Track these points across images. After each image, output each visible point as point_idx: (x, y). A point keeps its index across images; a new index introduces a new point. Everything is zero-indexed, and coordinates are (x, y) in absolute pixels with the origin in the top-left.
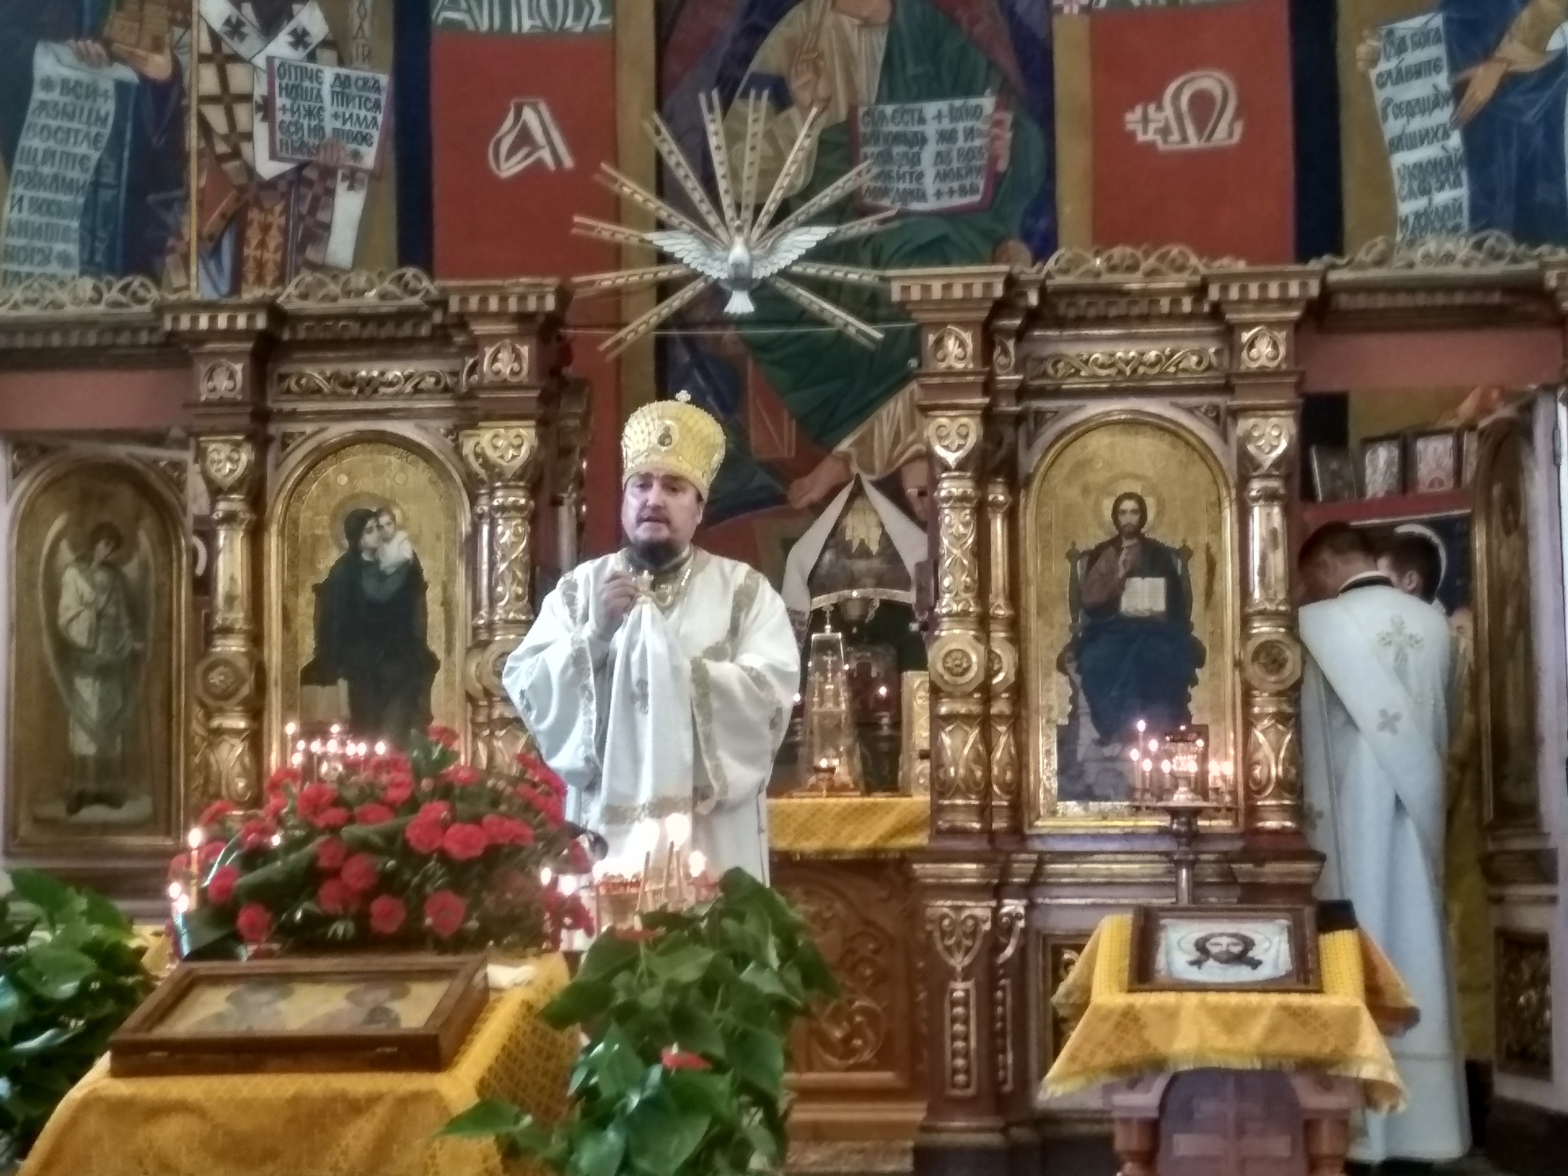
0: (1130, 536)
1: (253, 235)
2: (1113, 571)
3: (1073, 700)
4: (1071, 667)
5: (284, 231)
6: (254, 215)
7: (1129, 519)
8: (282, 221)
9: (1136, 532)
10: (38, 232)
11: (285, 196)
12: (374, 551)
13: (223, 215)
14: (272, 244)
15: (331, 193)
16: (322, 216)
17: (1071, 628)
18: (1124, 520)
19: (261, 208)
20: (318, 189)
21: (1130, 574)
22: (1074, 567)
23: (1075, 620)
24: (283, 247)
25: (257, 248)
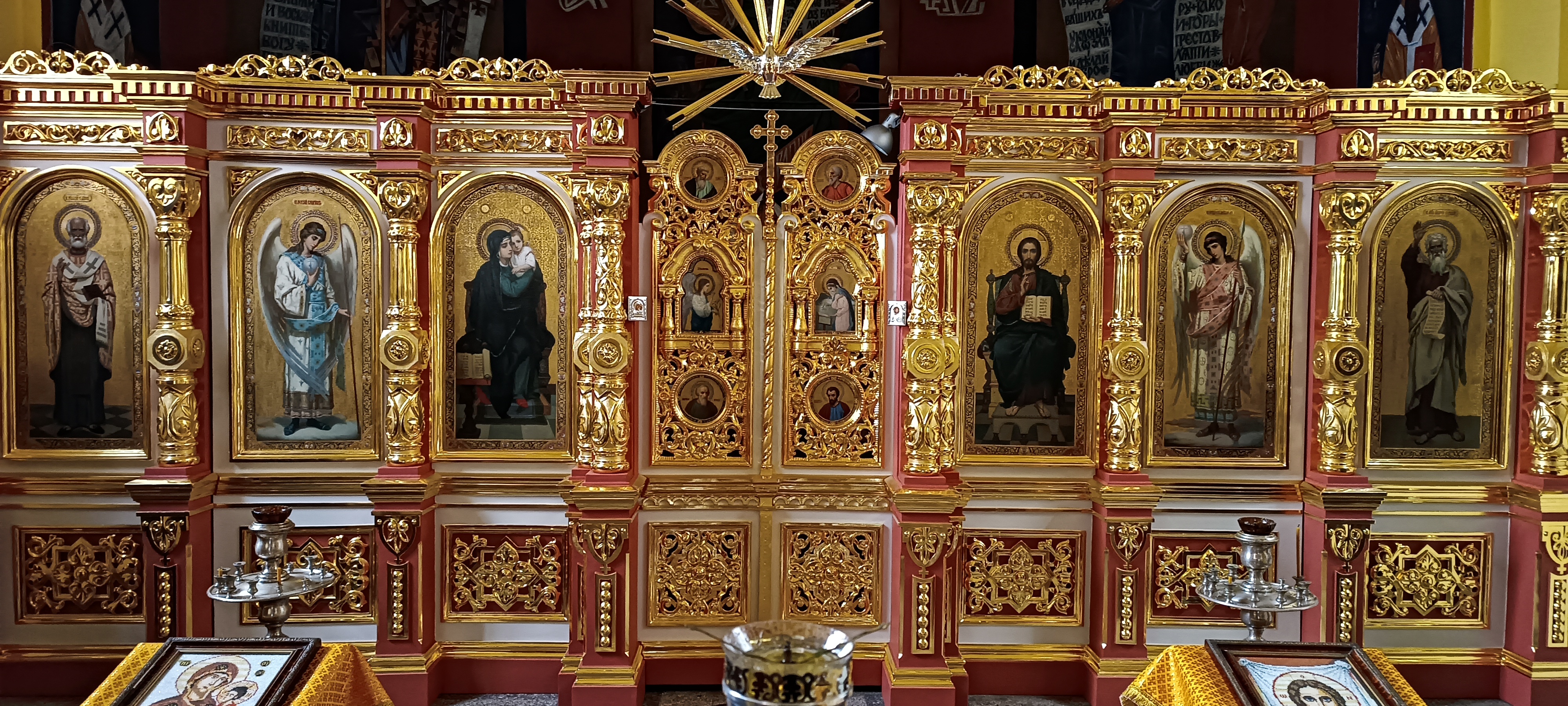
0: (1029, 267)
1: (420, 39)
2: (1017, 290)
3: (988, 376)
4: (987, 354)
5: (438, 37)
6: (420, 26)
7: (1029, 256)
8: (437, 31)
9: (1033, 265)
10: (284, 29)
11: (439, 16)
12: (508, 260)
13: (401, 25)
14: (431, 45)
15: (466, 16)
16: (460, 29)
17: (988, 328)
18: (1026, 256)
19: (425, 24)
20: (458, 12)
21: (1028, 293)
22: (991, 288)
23: (991, 323)
24: (437, 47)
25: (421, 46)
